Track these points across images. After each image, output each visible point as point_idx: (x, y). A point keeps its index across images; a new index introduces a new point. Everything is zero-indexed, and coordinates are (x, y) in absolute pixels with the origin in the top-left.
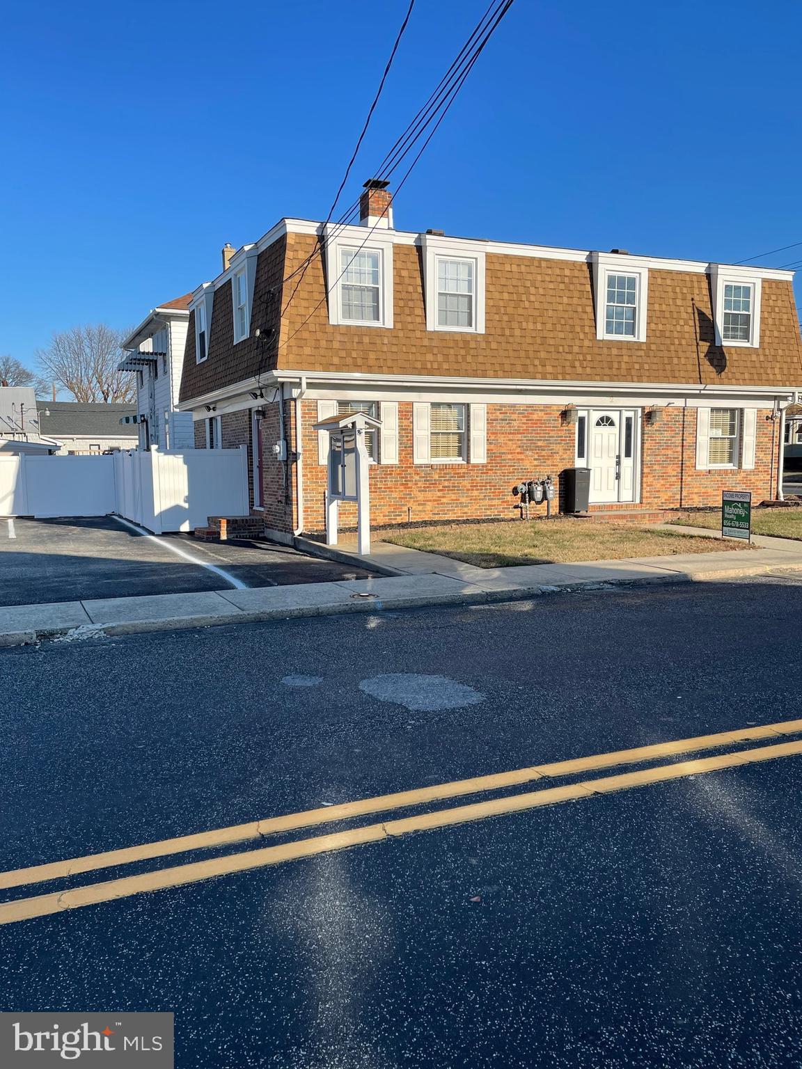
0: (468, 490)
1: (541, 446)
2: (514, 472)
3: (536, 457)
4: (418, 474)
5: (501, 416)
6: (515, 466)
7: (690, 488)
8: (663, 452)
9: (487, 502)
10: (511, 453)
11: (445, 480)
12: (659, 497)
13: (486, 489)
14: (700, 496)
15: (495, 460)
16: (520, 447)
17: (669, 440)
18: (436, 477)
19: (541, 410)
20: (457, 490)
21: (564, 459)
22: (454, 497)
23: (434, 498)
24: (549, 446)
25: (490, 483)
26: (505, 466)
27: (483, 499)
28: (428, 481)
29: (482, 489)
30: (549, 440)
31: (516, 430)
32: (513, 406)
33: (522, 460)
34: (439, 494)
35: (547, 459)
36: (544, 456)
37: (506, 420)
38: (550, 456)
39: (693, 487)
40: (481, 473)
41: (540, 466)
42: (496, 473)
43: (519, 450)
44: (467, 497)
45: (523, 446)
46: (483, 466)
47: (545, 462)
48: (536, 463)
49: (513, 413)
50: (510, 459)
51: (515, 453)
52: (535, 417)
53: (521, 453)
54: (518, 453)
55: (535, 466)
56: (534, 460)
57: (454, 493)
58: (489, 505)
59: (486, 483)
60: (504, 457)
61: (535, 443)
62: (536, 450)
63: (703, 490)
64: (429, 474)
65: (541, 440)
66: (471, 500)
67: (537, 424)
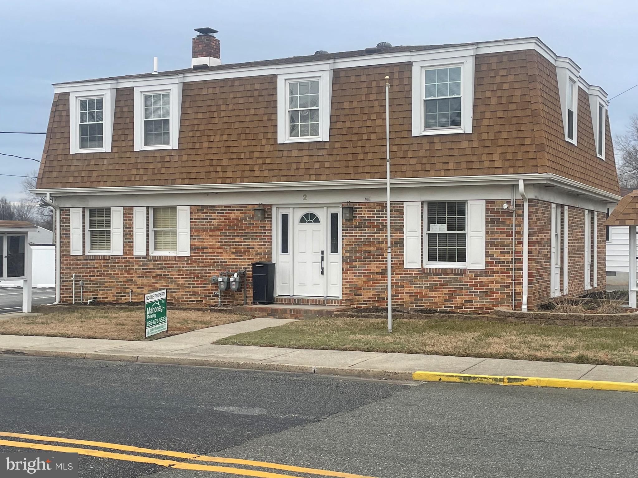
0: (176, 278)
1: (238, 242)
2: (214, 264)
3: (234, 251)
4: (137, 264)
5: (203, 216)
6: (214, 259)
7: (399, 287)
8: (365, 248)
9: (191, 289)
10: (212, 248)
11: (157, 269)
12: (361, 295)
13: (190, 278)
14: (410, 296)
15: (197, 253)
16: (219, 242)
17: (372, 236)
18: (151, 266)
19: (237, 210)
20: (167, 278)
21: (259, 254)
22: (164, 283)
23: (149, 284)
24: (246, 242)
25: (194, 273)
26: (206, 259)
27: (188, 287)
28: (145, 269)
29: (187, 278)
30: (246, 236)
31: (215, 227)
32: (214, 206)
33: (221, 253)
34: (153, 280)
35: (243, 253)
36: (240, 250)
37: (207, 219)
38: (246, 251)
39: (403, 287)
40: (187, 264)
41: (238, 259)
42: (199, 265)
43: (218, 245)
44: (175, 284)
45: (222, 242)
46: (188, 259)
47: (242, 256)
48: (233, 256)
49: (212, 213)
50: (210, 253)
51: (214, 248)
52: (232, 216)
53: (220, 248)
54: (218, 248)
55: (233, 259)
56: (233, 253)
57: (165, 281)
58: (194, 292)
59: (191, 273)
60: (205, 250)
61: (232, 239)
62: (233, 245)
63: (415, 290)
64: (146, 264)
65: (238, 236)
66: (178, 286)
67: (234, 222)
